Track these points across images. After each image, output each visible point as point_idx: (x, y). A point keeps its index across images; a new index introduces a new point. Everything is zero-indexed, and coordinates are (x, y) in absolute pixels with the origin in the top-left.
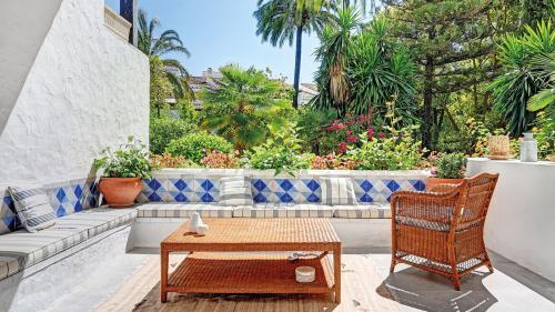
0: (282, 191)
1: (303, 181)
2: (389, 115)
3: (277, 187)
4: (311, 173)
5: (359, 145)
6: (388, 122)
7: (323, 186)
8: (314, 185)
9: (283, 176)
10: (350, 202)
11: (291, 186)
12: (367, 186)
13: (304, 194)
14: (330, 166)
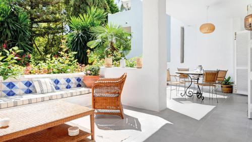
0: (8, 89)
1: (22, 82)
4: (28, 77)
7: (36, 84)
8: (29, 84)
9: (9, 80)
11: (14, 86)
12: (57, 82)
13: (23, 89)
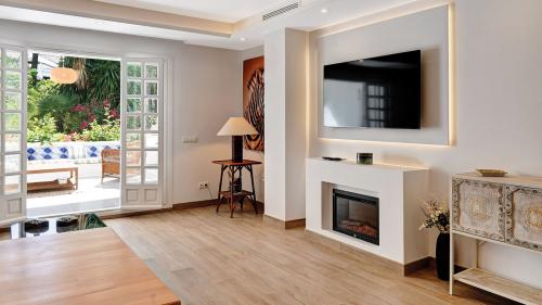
0: (45, 154)
1: (58, 148)
2: (106, 114)
3: (42, 152)
4: (62, 144)
5: (90, 129)
6: (106, 117)
7: (69, 150)
8: (64, 150)
9: (45, 145)
10: (84, 157)
11: (50, 151)
13: (58, 154)
14: (73, 140)
